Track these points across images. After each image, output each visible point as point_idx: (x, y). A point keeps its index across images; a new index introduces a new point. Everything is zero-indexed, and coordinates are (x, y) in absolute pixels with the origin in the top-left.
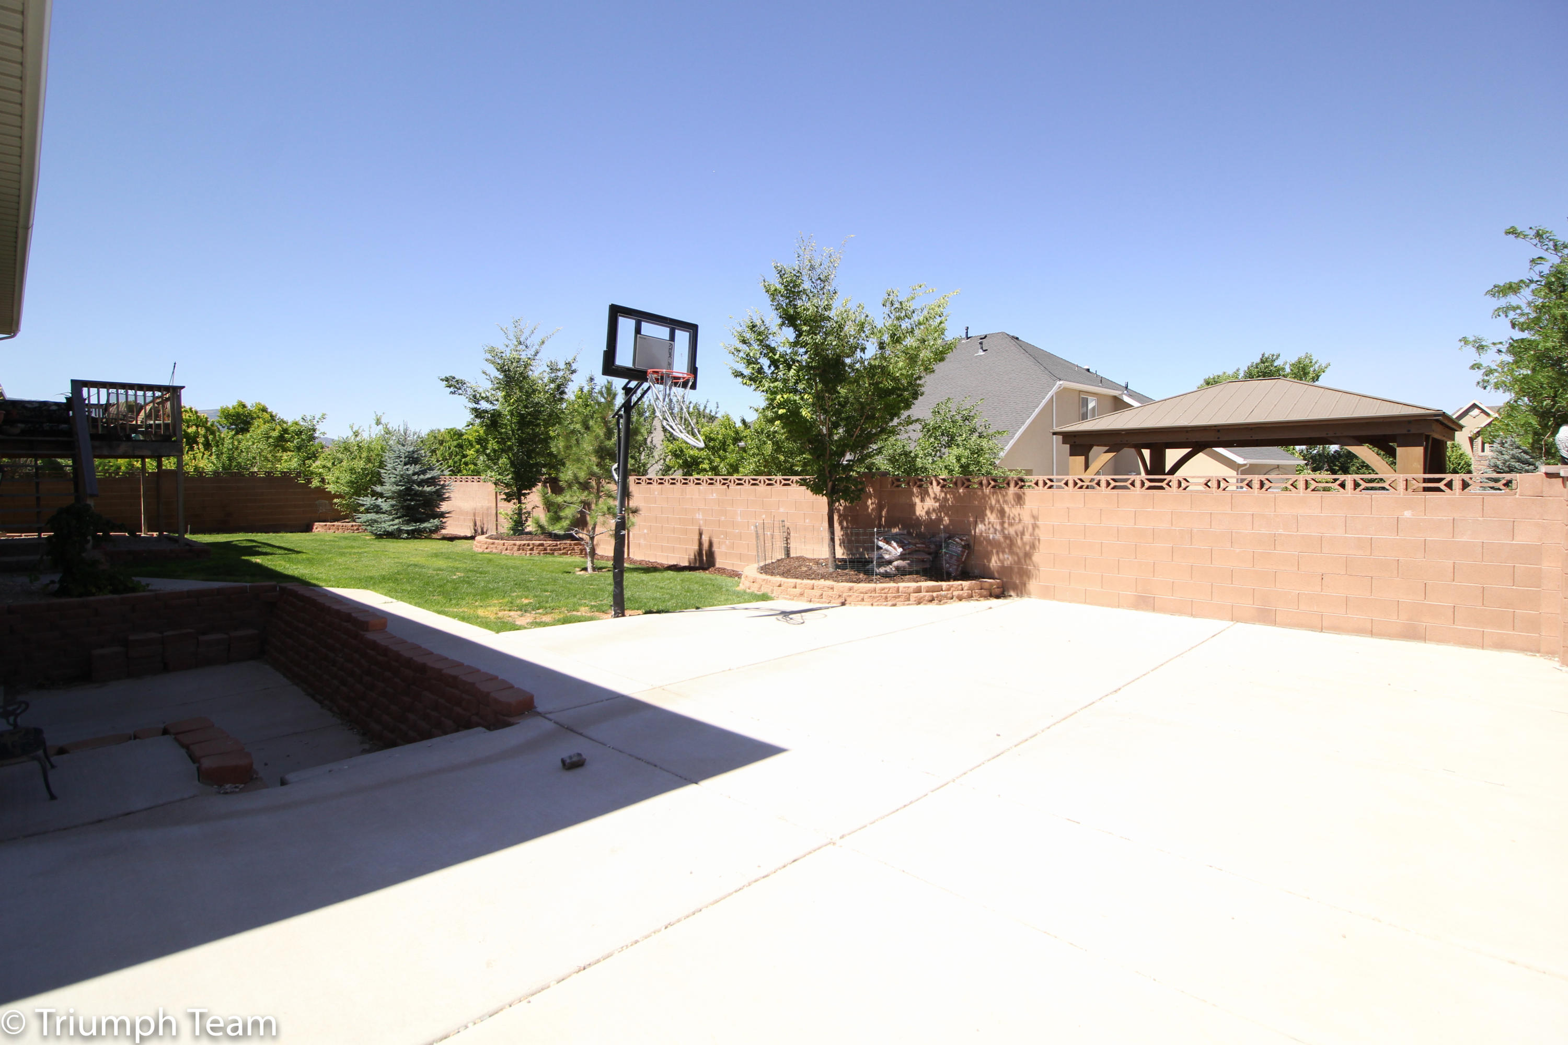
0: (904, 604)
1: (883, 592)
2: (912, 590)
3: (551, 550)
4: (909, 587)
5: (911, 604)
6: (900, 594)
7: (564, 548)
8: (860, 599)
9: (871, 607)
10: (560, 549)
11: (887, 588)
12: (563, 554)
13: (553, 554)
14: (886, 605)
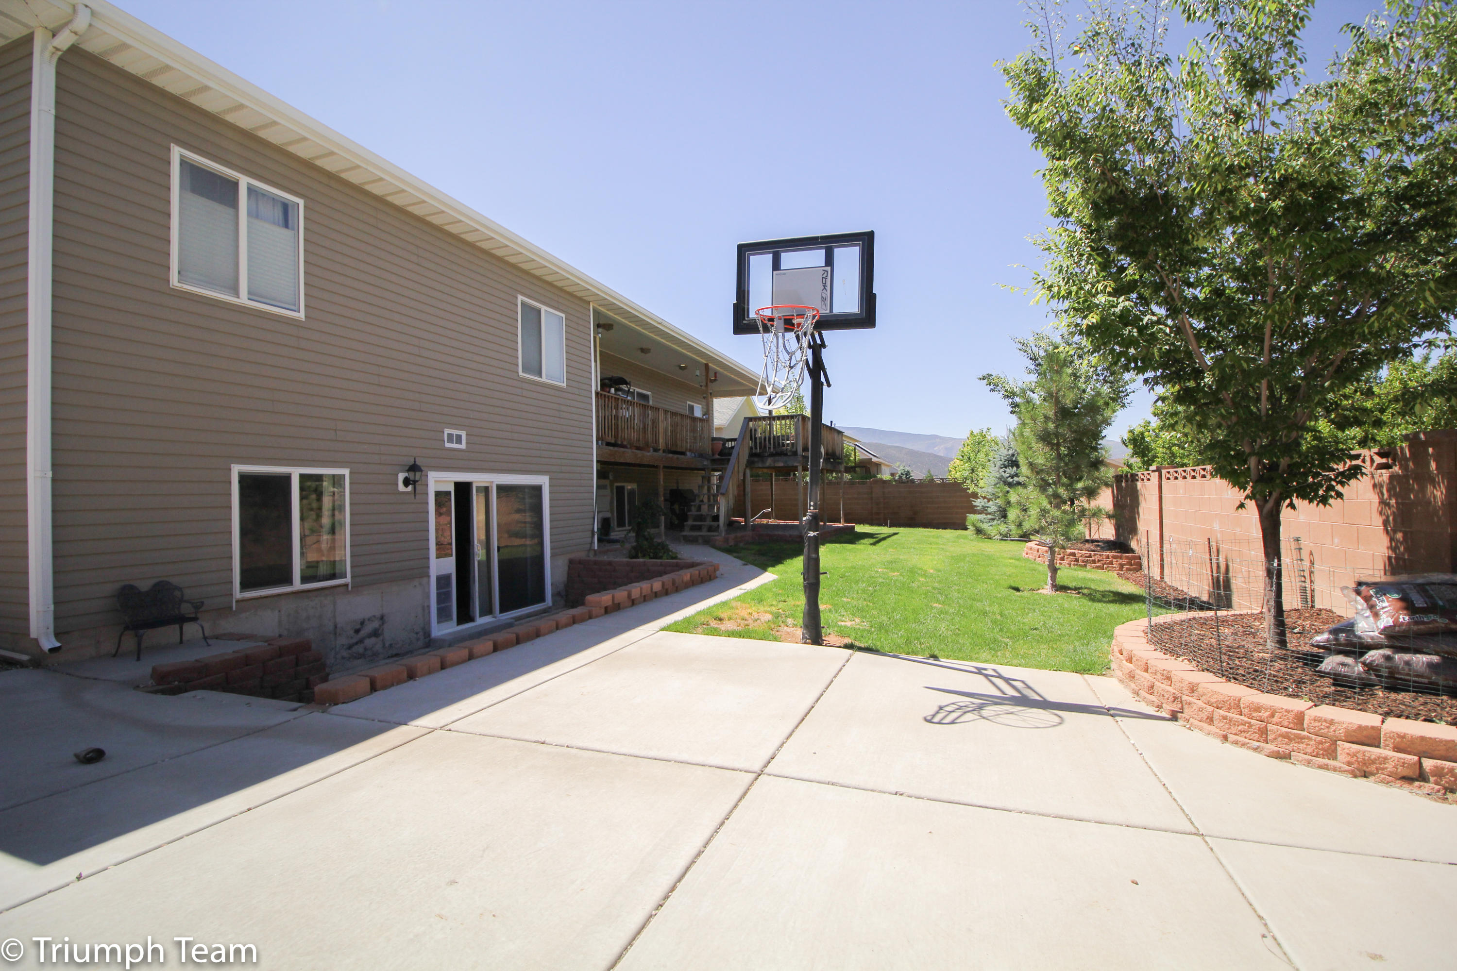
0: (1309, 763)
1: (1255, 714)
2: (1341, 732)
3: (1083, 561)
4: (1331, 722)
5: (1335, 770)
6: (1305, 733)
7: (1099, 561)
8: (1204, 716)
9: (1217, 742)
10: (1094, 562)
11: (1266, 710)
12: (1097, 567)
13: (1085, 566)
14: (1256, 749)
